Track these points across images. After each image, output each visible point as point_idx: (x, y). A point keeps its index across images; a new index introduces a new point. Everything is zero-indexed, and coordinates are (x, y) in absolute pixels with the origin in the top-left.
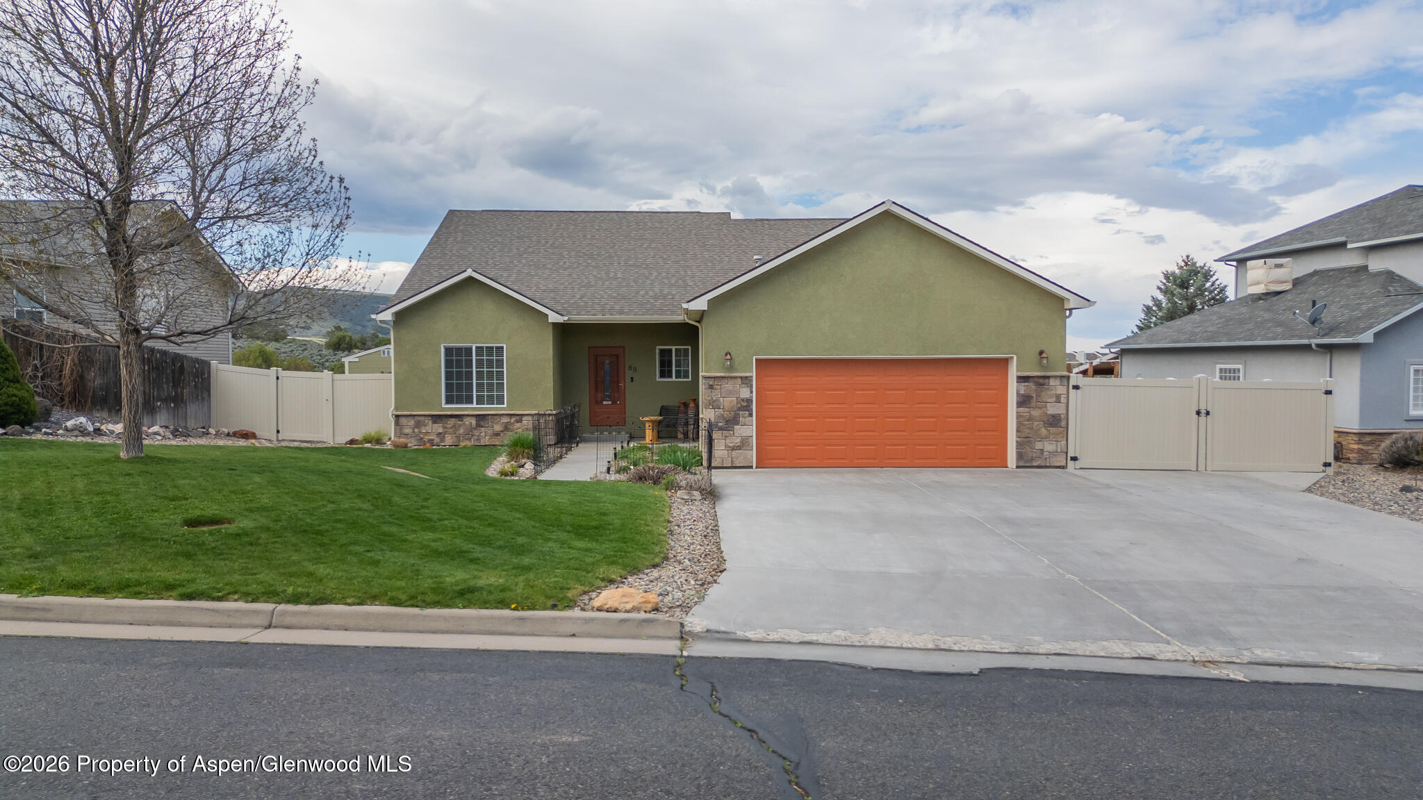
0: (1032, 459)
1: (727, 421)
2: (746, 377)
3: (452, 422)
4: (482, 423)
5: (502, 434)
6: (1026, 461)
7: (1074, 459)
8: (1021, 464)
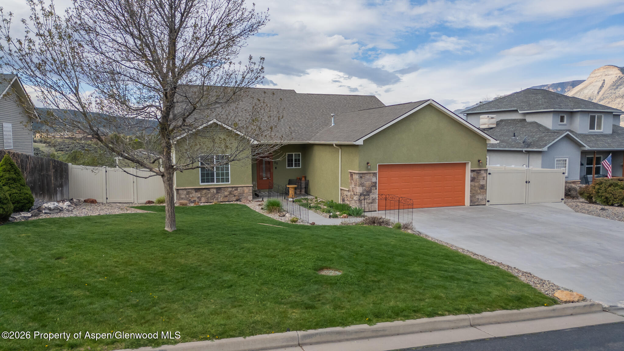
0: (475, 202)
1: (367, 192)
2: (375, 173)
3: (204, 191)
4: (219, 192)
5: (228, 196)
6: (473, 203)
7: (488, 201)
8: (471, 204)
